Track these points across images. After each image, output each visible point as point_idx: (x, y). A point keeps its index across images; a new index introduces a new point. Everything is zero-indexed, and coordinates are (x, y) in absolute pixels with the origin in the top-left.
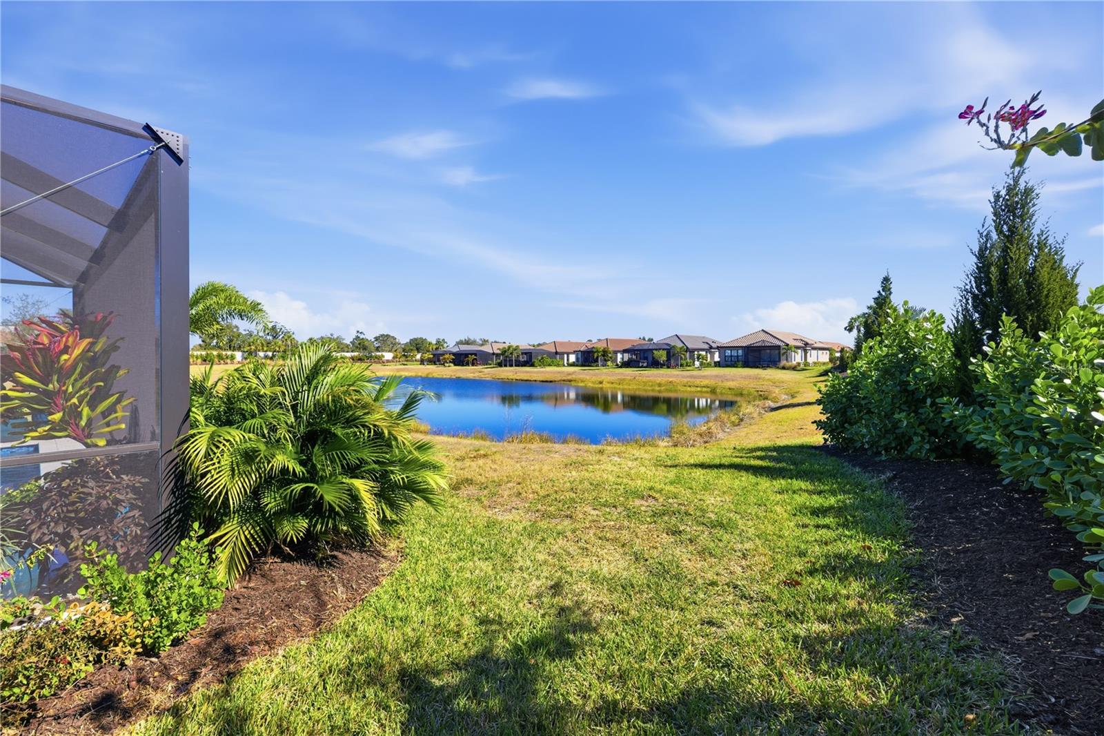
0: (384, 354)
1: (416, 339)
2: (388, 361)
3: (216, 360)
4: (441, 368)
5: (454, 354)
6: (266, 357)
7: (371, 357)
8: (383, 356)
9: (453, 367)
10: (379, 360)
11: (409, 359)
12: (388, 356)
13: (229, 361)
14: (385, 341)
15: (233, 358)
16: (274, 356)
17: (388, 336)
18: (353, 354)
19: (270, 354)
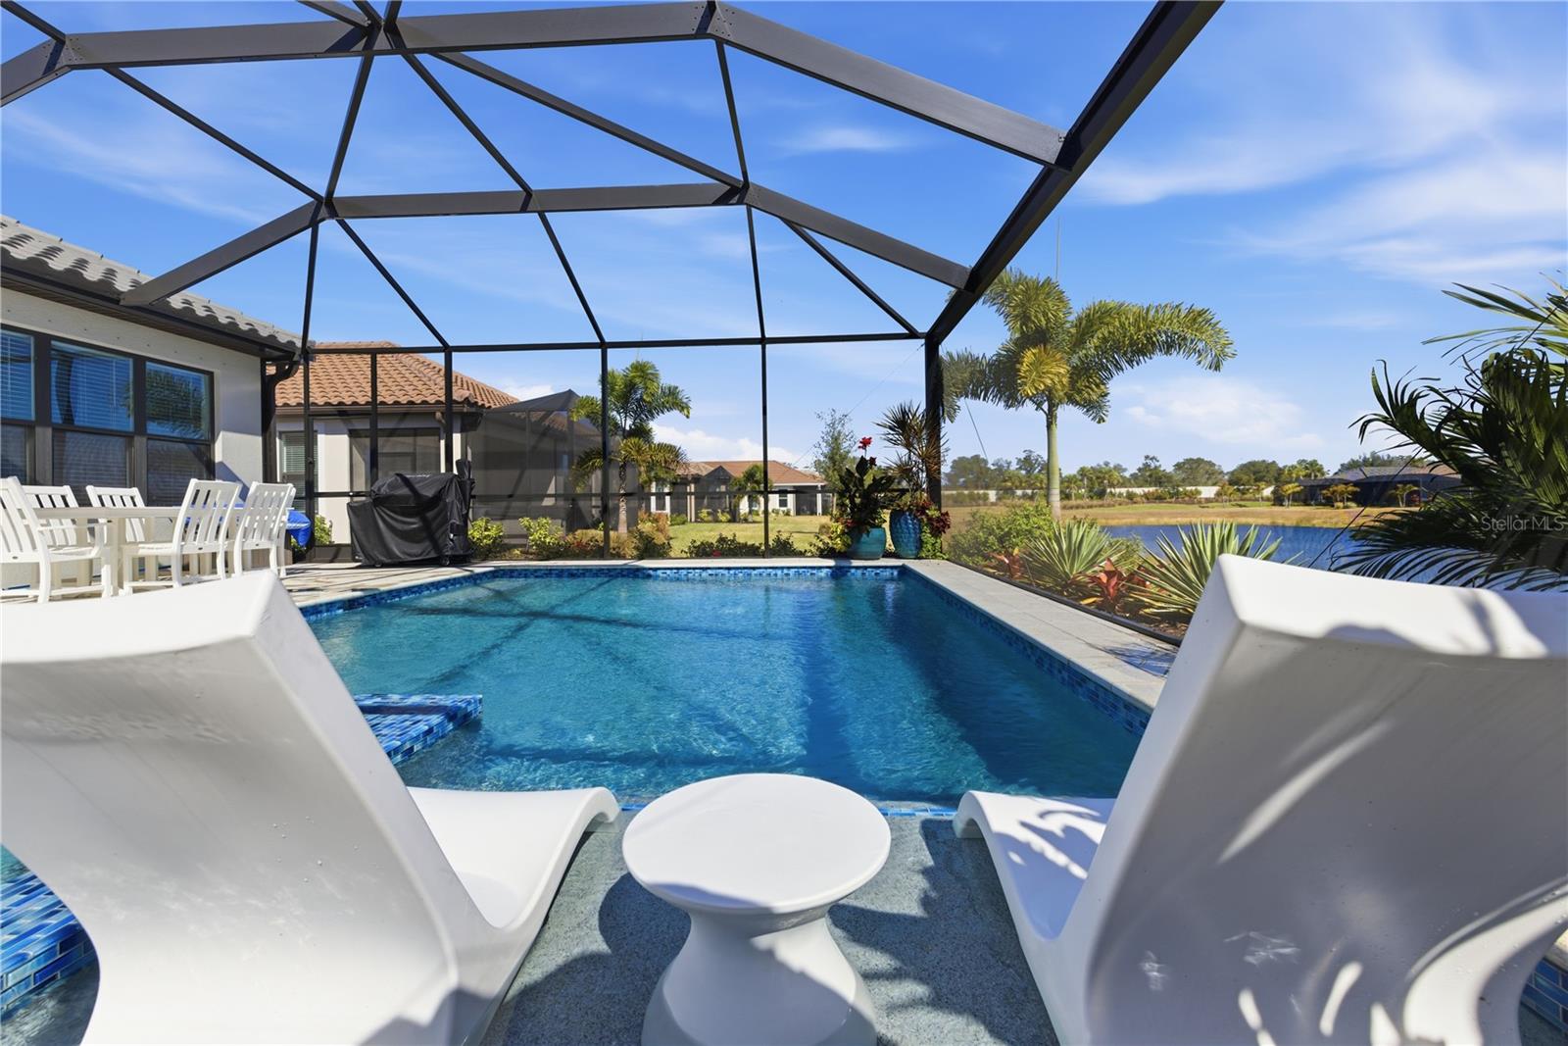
0: (1200, 488)
1: (1252, 464)
2: (1208, 500)
3: (968, 500)
4: (1326, 511)
5: (1356, 484)
6: (1025, 496)
7: (1177, 494)
8: (1199, 493)
9: (1355, 508)
10: (1192, 499)
11: (1248, 496)
12: (1208, 492)
13: (981, 502)
14: (1195, 469)
15: (986, 497)
16: (1033, 494)
17: (1199, 461)
18: (1146, 490)
19: (1029, 492)
